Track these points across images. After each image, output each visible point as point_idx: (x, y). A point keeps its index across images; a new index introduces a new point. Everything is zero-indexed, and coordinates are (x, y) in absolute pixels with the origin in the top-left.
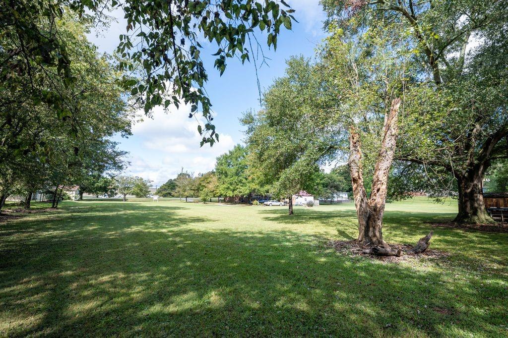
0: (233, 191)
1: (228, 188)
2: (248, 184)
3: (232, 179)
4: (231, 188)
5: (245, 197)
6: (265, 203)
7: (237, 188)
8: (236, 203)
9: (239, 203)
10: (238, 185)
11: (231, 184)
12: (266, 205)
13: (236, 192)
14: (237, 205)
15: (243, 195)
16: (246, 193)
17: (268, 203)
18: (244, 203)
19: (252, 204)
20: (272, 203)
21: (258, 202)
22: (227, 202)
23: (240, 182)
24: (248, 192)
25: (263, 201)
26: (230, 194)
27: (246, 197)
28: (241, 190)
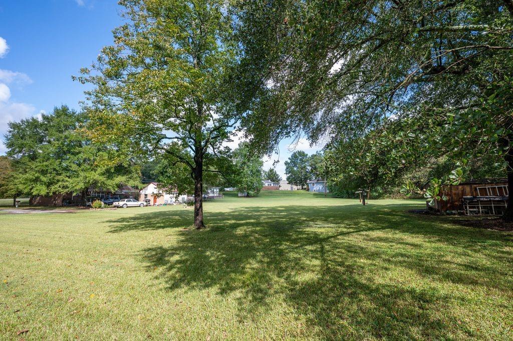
0: (49, 185)
1: (37, 180)
2: (82, 174)
3: (45, 163)
4: (44, 179)
5: (74, 194)
6: (116, 204)
7: (58, 181)
8: (55, 206)
9: (63, 206)
10: (60, 174)
11: (44, 172)
12: (118, 207)
13: (53, 188)
14: (57, 210)
15: (71, 193)
16: (78, 187)
17: (121, 203)
18: (73, 206)
19: (89, 207)
20: (128, 203)
21: (102, 203)
22: (36, 206)
23: (66, 169)
24: (81, 185)
25: (111, 200)
26: (43, 190)
27: (77, 196)
28: (65, 184)
